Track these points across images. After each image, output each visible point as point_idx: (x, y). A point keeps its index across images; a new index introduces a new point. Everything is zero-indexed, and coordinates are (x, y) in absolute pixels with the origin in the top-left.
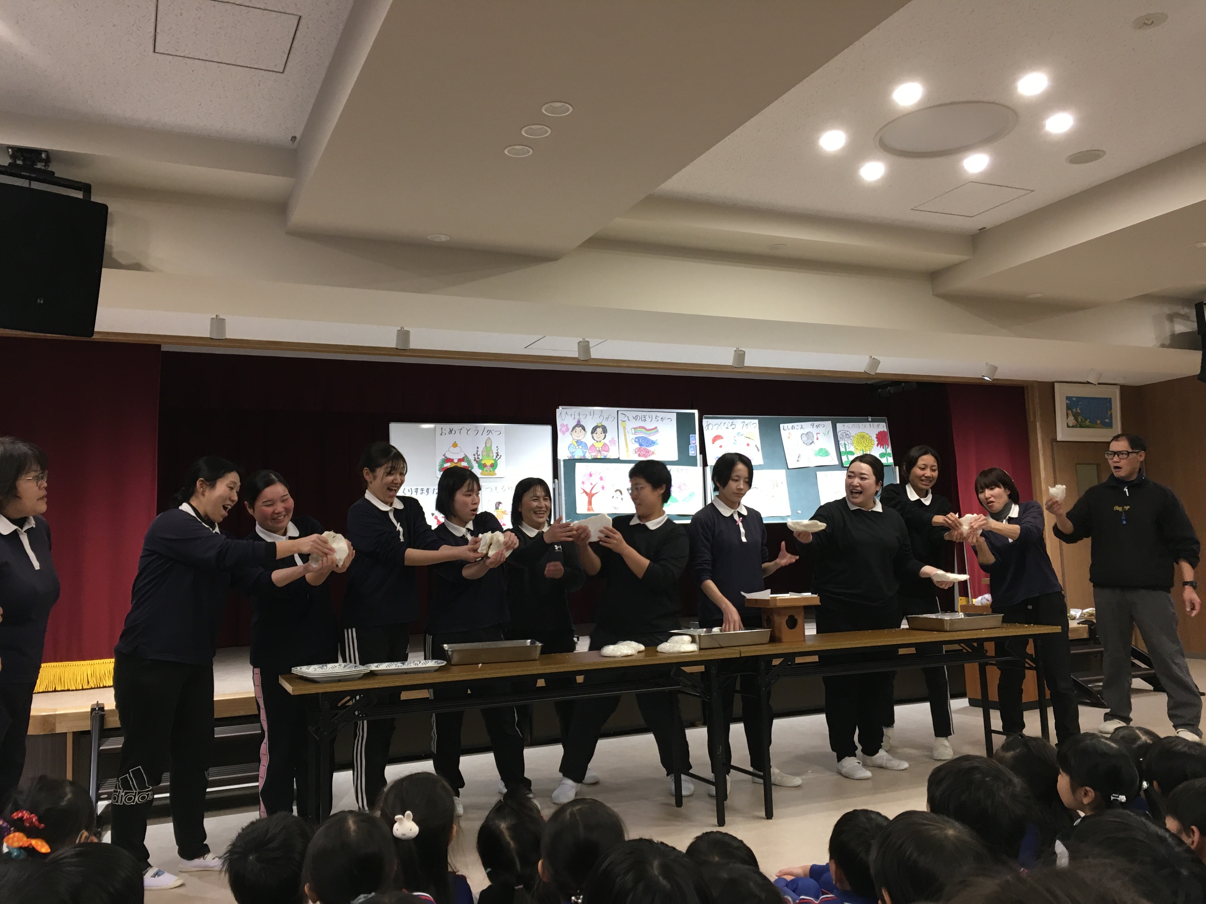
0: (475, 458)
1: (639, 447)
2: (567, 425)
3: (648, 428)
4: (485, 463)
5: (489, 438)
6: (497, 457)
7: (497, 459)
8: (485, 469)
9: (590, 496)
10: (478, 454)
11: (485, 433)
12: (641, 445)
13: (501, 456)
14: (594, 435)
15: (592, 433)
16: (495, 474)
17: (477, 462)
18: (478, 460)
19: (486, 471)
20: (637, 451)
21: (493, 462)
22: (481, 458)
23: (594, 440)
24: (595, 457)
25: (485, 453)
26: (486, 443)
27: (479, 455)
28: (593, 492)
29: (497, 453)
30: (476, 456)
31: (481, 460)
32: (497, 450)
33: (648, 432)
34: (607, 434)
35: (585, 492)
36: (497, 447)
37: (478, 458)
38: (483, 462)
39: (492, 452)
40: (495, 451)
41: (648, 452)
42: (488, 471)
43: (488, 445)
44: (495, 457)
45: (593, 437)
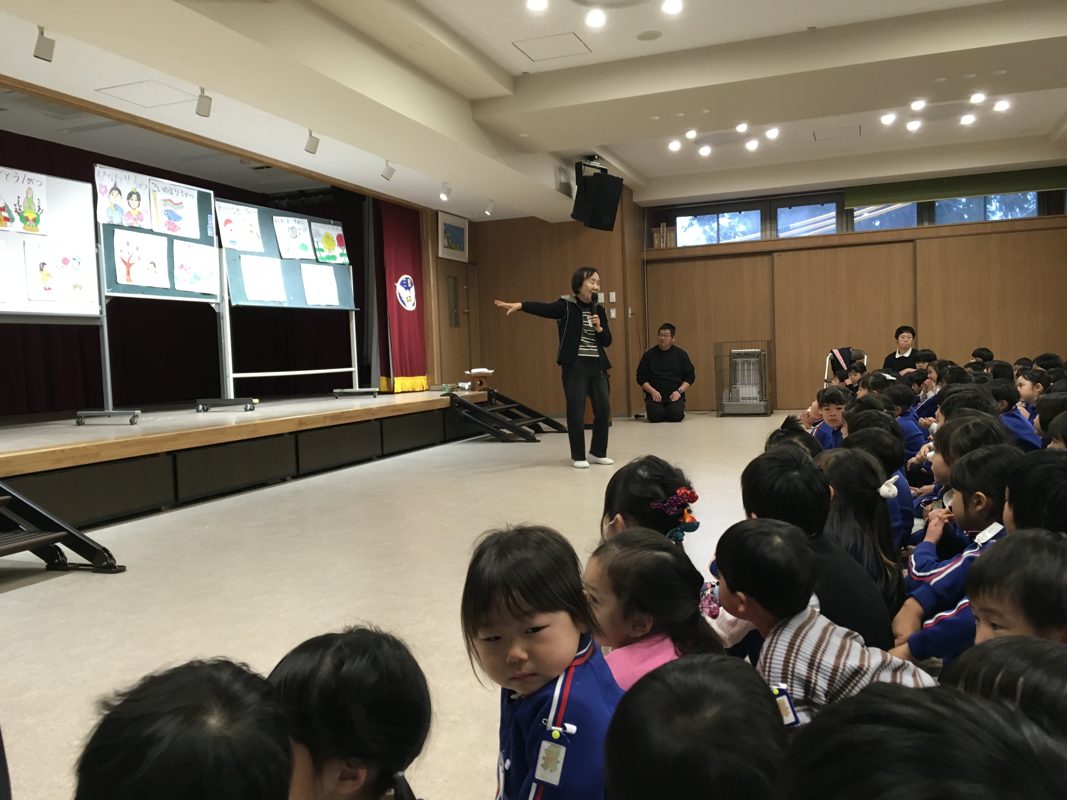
0: (16, 209)
1: (169, 220)
2: (105, 187)
3: (175, 202)
4: (27, 217)
5: (30, 188)
6: (39, 211)
7: (39, 213)
8: (28, 223)
9: (128, 265)
10: (20, 204)
11: (26, 181)
12: (170, 219)
13: (43, 210)
14: (130, 201)
15: (128, 198)
16: (38, 230)
17: (19, 213)
18: (19, 211)
19: (29, 225)
20: (166, 224)
21: (35, 216)
22: (22, 210)
23: (130, 206)
24: (132, 225)
25: (26, 205)
26: (27, 193)
27: (21, 206)
28: (130, 262)
29: (39, 207)
30: (17, 207)
31: (23, 212)
32: (39, 203)
33: (175, 206)
34: (140, 202)
35: (123, 260)
36: (39, 200)
37: (20, 209)
38: (25, 215)
39: (35, 206)
40: (37, 204)
41: (175, 226)
42: (31, 226)
43: (29, 196)
44: (37, 211)
45: (129, 203)
